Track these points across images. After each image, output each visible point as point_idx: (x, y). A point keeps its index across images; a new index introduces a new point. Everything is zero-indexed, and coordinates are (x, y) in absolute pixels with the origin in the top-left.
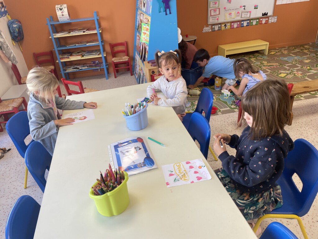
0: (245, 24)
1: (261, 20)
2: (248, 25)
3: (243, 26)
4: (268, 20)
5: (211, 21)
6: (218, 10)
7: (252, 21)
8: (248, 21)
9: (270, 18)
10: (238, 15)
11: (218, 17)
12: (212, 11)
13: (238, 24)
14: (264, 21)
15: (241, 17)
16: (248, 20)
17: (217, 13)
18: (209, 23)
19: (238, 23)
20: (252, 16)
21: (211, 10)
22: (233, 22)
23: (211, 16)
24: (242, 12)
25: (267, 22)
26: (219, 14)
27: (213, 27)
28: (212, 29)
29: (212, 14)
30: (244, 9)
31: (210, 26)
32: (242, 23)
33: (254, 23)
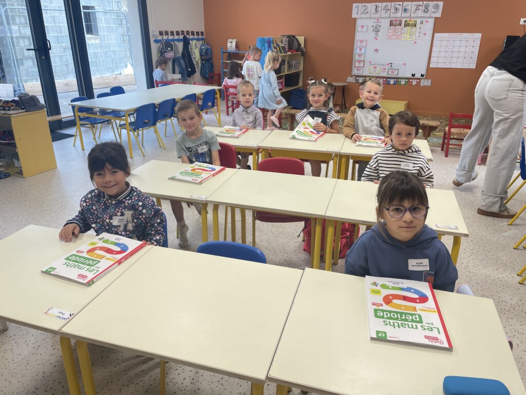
0: (392, 82)
1: (411, 80)
2: (395, 84)
3: (390, 84)
4: (420, 82)
5: (355, 72)
6: (363, 62)
7: (400, 80)
8: (396, 80)
9: (422, 81)
10: (384, 71)
11: (363, 69)
12: (357, 62)
13: (384, 81)
15: (388, 74)
16: (396, 78)
17: (362, 64)
18: (352, 74)
19: (385, 79)
20: (400, 76)
21: (355, 61)
23: (355, 67)
24: (389, 69)
25: (418, 84)
26: (364, 66)
27: (358, 78)
28: (356, 80)
29: (357, 64)
30: (391, 66)
31: (354, 77)
32: (389, 80)
33: (403, 82)
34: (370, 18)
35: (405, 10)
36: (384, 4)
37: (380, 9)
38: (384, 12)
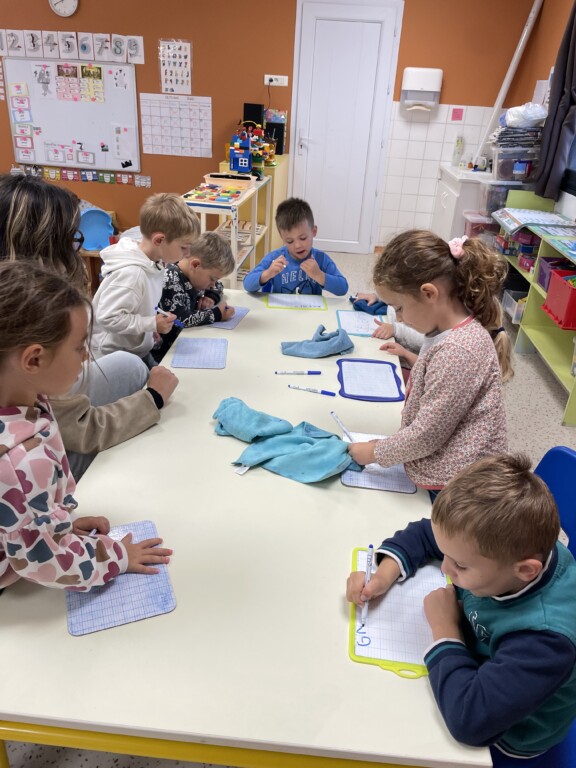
0: (90, 176)
1: (119, 176)
2: (95, 180)
3: (86, 180)
4: (133, 179)
5: (21, 157)
6: (29, 140)
7: (101, 174)
8: (94, 173)
9: (137, 177)
11: (33, 152)
12: (18, 139)
13: (74, 174)
14: (125, 179)
15: (78, 163)
16: (93, 170)
17: (28, 143)
18: (17, 161)
19: (76, 172)
20: (99, 165)
21: (16, 137)
22: (64, 168)
23: (18, 147)
24: (78, 152)
25: (131, 183)
26: (32, 147)
27: (28, 169)
28: (27, 172)
29: (20, 143)
30: (81, 148)
31: (22, 167)
32: (83, 173)
33: (107, 178)
34: (26, 58)
35: (84, 47)
36: (46, 33)
37: (39, 42)
38: (47, 48)
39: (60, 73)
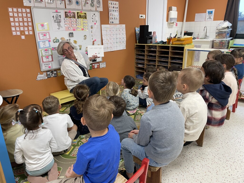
1: (93, 65)
5: (44, 68)
9: (100, 64)
14: (96, 66)
17: (50, 59)
21: (42, 57)
28: (47, 75)
39: (66, 16)
